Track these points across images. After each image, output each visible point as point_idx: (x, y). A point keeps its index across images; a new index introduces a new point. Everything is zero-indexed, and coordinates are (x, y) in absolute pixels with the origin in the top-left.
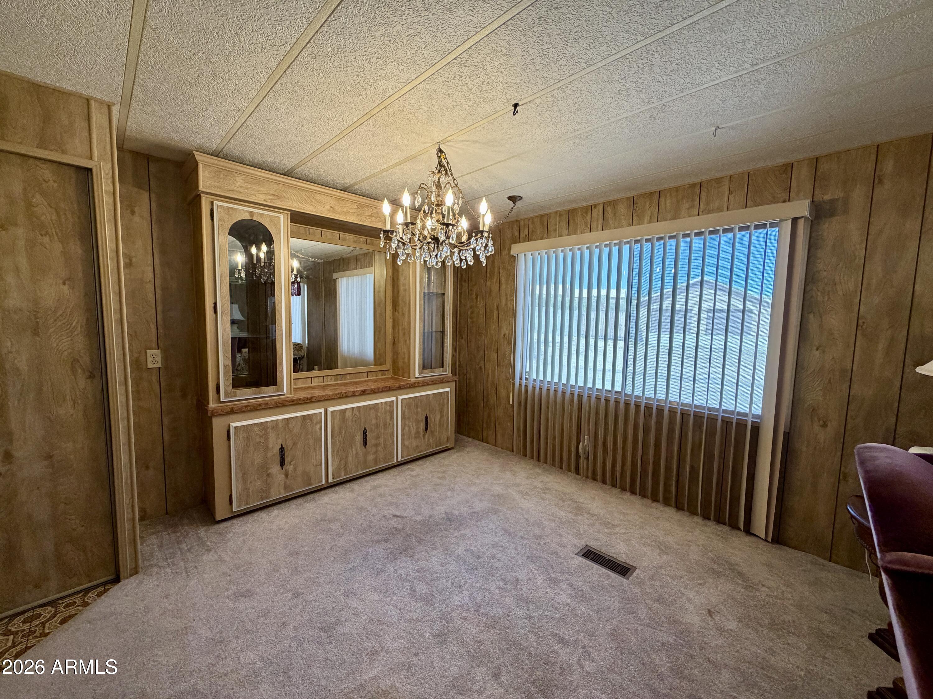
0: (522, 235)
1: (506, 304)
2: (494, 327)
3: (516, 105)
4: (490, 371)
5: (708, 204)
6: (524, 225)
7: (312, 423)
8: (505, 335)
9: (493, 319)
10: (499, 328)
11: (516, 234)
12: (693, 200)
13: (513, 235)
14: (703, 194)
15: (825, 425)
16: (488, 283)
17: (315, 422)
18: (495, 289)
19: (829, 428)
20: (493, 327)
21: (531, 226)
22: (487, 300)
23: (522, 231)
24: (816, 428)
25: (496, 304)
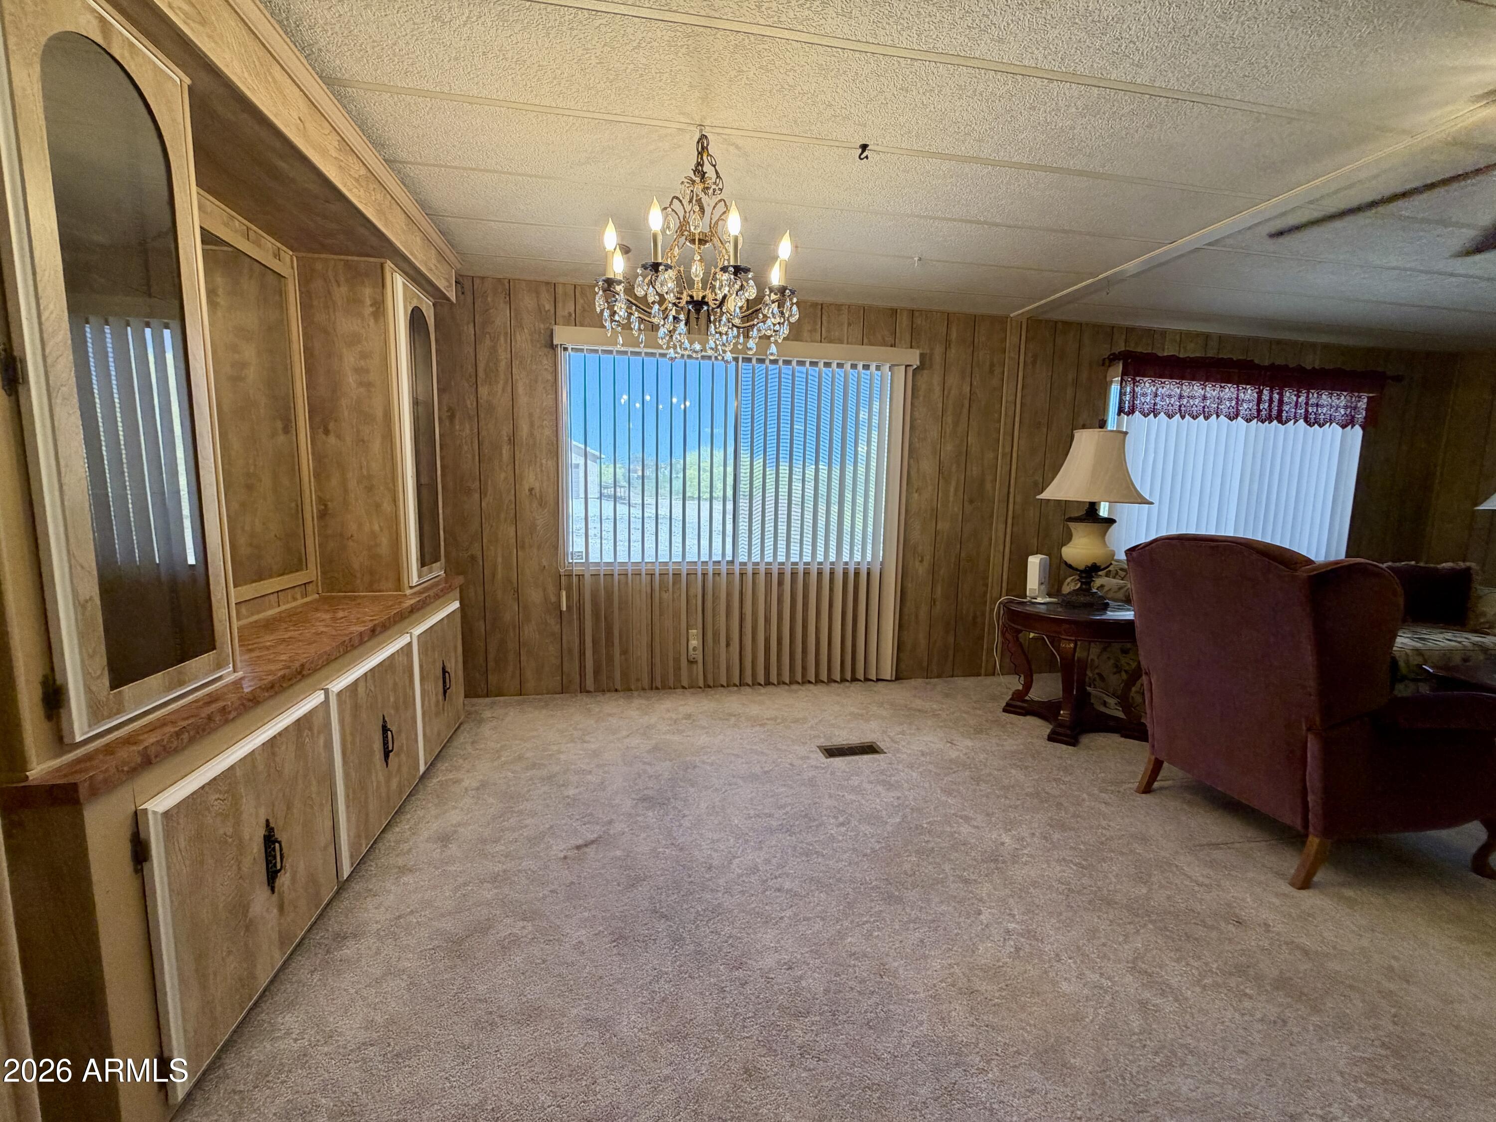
0: (560, 313)
1: (532, 435)
2: (503, 475)
3: (864, 147)
4: (500, 560)
5: (828, 331)
6: (565, 294)
7: (313, 734)
8: (531, 490)
9: (501, 461)
10: (516, 479)
11: (548, 306)
12: (815, 322)
13: (540, 308)
14: (824, 318)
15: (921, 561)
16: (483, 391)
17: (315, 731)
18: (502, 401)
19: (924, 562)
20: (501, 477)
21: (580, 301)
22: (482, 423)
23: (560, 305)
24: (917, 563)
25: (506, 431)
